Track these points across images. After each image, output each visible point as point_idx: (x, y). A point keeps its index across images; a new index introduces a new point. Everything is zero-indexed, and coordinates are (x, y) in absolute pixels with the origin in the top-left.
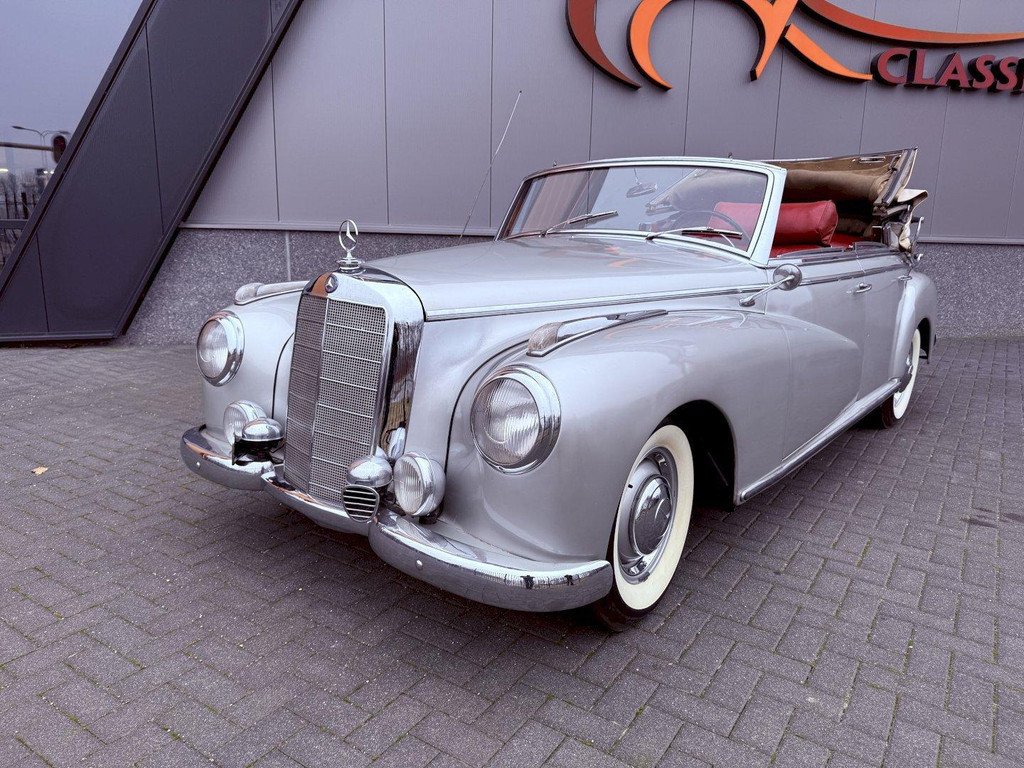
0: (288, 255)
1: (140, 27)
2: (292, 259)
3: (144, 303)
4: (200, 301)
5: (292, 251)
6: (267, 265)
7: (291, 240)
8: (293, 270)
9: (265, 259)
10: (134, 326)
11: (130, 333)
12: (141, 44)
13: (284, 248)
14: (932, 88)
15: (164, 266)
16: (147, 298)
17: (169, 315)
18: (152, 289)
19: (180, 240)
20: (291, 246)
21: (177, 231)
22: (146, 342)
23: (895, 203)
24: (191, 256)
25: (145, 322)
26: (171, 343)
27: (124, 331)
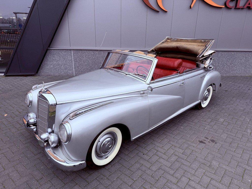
0: (73, 55)
1: (35, 2)
2: (73, 56)
3: (41, 66)
4: (53, 66)
5: (73, 54)
6: (68, 58)
7: (73, 52)
8: (74, 59)
9: (67, 56)
10: (39, 71)
11: (38, 73)
12: (36, 6)
13: (72, 53)
14: (242, 9)
15: (45, 58)
16: (42, 65)
17: (47, 69)
18: (43, 63)
19: (48, 52)
20: (73, 53)
21: (47, 50)
22: (42, 75)
23: (203, 56)
24: (51, 55)
25: (42, 71)
26: (47, 75)
27: (37, 72)
